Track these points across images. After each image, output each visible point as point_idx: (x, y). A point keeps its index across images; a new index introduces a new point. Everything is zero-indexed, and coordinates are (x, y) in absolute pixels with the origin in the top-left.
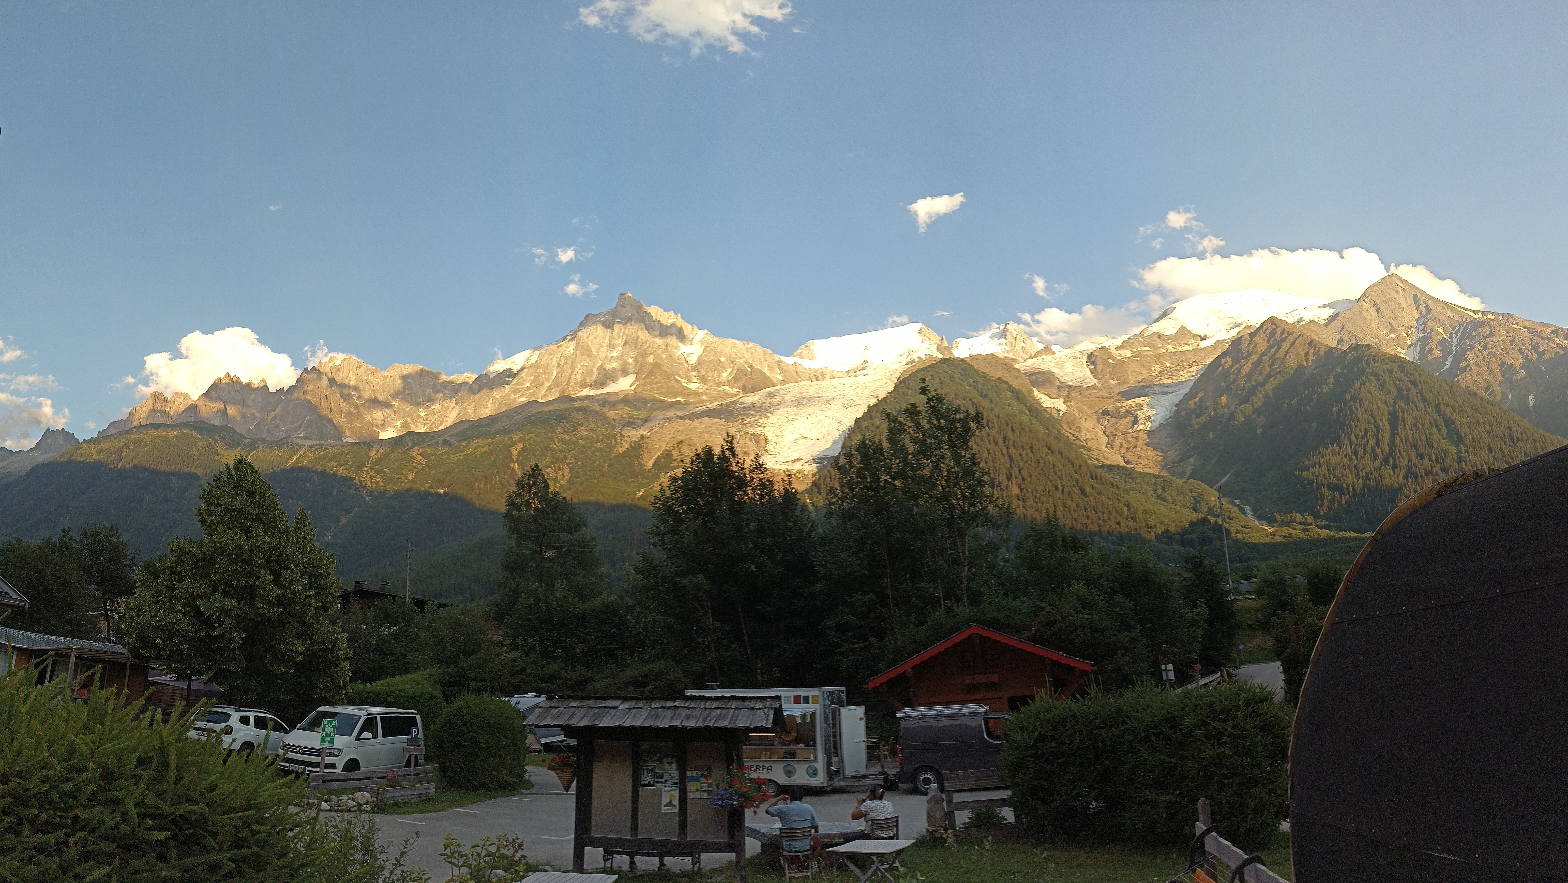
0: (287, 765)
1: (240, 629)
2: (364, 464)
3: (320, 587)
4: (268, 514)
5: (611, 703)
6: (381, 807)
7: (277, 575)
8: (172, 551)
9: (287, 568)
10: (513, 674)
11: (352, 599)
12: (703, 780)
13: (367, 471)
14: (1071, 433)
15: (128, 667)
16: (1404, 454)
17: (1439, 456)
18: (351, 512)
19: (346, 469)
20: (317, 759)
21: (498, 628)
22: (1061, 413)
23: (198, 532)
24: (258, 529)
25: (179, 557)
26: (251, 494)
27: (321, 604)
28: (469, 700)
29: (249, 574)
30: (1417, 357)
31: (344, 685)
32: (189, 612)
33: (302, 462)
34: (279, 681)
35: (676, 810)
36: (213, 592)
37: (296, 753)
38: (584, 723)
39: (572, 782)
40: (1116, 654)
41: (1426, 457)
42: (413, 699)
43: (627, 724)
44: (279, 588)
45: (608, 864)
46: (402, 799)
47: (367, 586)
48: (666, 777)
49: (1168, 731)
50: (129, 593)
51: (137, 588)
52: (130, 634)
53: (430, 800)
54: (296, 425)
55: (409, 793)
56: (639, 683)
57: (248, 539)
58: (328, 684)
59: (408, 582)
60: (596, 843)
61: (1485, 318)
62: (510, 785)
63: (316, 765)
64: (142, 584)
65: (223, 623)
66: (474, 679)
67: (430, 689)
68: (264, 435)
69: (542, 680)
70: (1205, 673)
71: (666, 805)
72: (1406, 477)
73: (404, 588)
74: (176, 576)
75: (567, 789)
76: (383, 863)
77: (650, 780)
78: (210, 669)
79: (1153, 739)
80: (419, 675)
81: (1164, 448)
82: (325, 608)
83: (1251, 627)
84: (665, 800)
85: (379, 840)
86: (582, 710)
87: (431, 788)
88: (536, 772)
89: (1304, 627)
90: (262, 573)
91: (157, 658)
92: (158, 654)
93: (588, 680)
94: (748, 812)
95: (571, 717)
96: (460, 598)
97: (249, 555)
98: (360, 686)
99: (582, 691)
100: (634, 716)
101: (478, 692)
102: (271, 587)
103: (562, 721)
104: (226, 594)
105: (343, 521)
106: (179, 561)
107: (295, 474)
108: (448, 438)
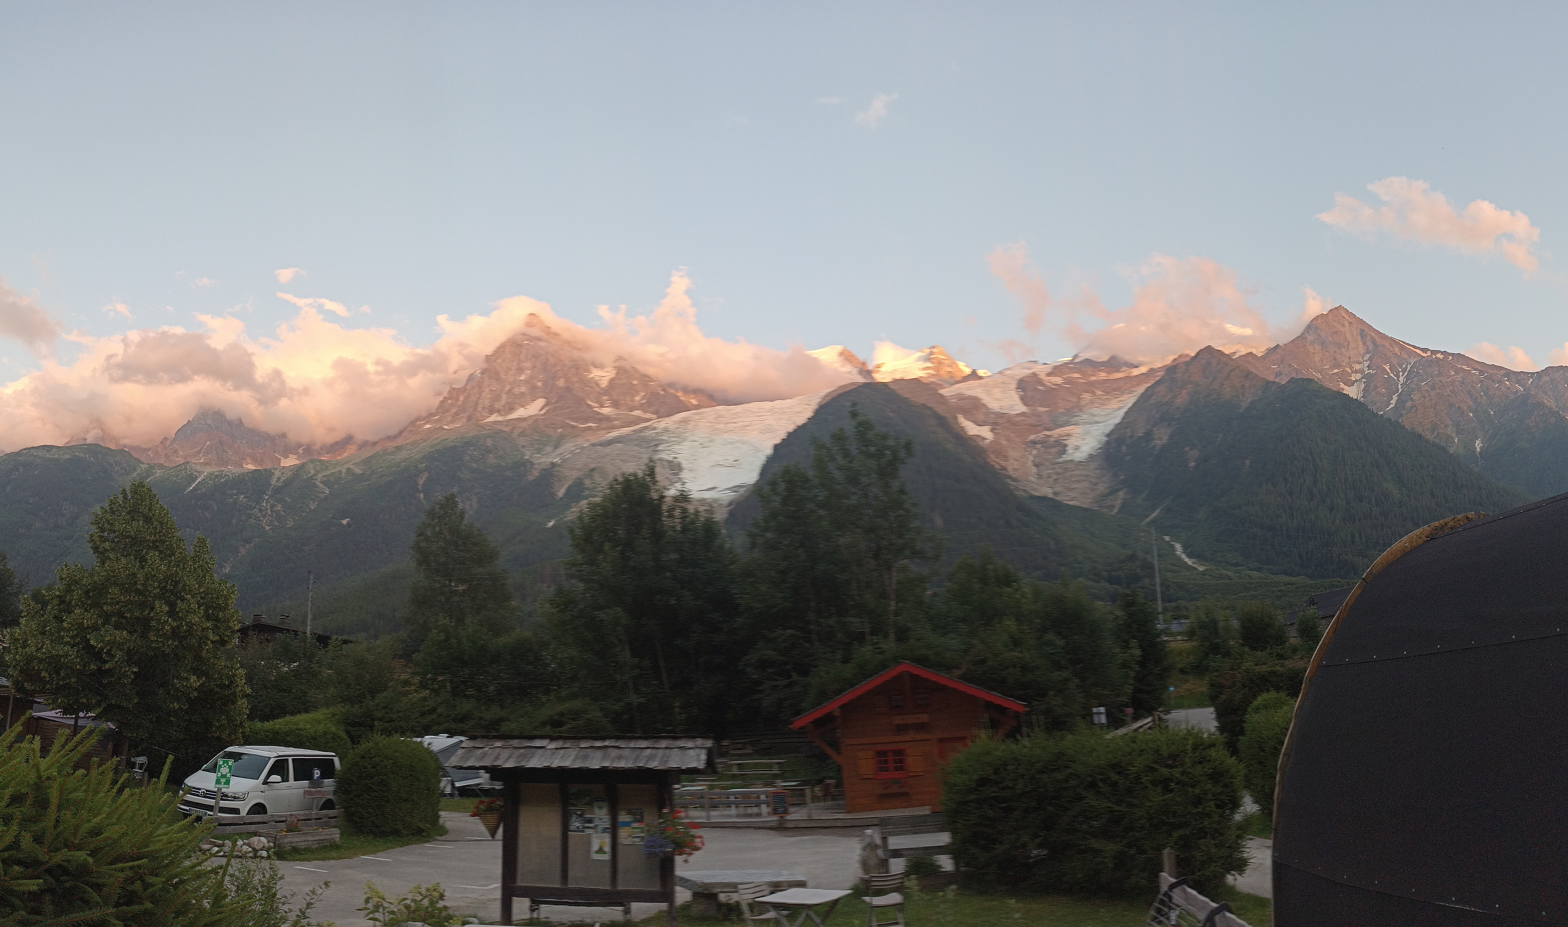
0: (188, 808)
1: (132, 663)
2: (265, 493)
3: (217, 619)
4: (164, 542)
5: (538, 743)
6: (281, 853)
7: (172, 605)
8: (62, 579)
9: (183, 599)
10: (423, 714)
11: (250, 633)
12: (636, 825)
13: (267, 500)
14: (996, 462)
15: (11, 701)
16: (1342, 495)
17: (1379, 499)
18: (251, 542)
19: (245, 498)
20: (211, 802)
21: (405, 666)
22: (987, 441)
23: (90, 559)
24: (152, 556)
25: (69, 585)
26: (148, 520)
27: (217, 638)
28: (376, 742)
29: (142, 605)
30: (1360, 395)
31: (241, 723)
32: (78, 644)
33: (201, 489)
34: (172, 718)
35: (606, 857)
36: (104, 624)
37: (198, 796)
38: (509, 765)
39: (497, 827)
40: (1047, 695)
41: (1366, 500)
42: (314, 738)
43: (554, 765)
44: (175, 620)
45: (535, 915)
46: (302, 845)
47: (266, 620)
48: (597, 822)
49: (1115, 777)
50: (15, 622)
51: (22, 617)
52: (14, 667)
53: (334, 847)
54: (195, 450)
55: (310, 838)
56: (556, 723)
57: (143, 568)
58: (225, 722)
59: (310, 617)
60: (524, 892)
61: (1434, 357)
62: (423, 831)
63: (210, 808)
64: (28, 614)
65: (113, 656)
66: (381, 720)
67: (334, 729)
68: (162, 461)
69: (454, 720)
70: (1136, 718)
71: (597, 852)
72: (1343, 520)
73: (304, 622)
74: (65, 605)
75: (493, 834)
76: (284, 914)
77: (579, 825)
78: (98, 704)
79: (1101, 784)
80: (320, 714)
81: (1093, 480)
82: (223, 643)
83: (1182, 671)
84: (595, 847)
85: (282, 889)
86: (506, 750)
87: (335, 834)
88: (448, 818)
89: (1239, 673)
90: (157, 604)
91: (42, 692)
92: (44, 688)
93: (502, 720)
94: (679, 859)
95: (497, 758)
96: (364, 634)
97: (143, 585)
98: (258, 725)
99: (497, 731)
100: (563, 757)
101: (388, 732)
102: (166, 619)
103: (487, 763)
104: (117, 627)
105: (243, 551)
106: (69, 590)
107: (193, 502)
108: (352, 467)
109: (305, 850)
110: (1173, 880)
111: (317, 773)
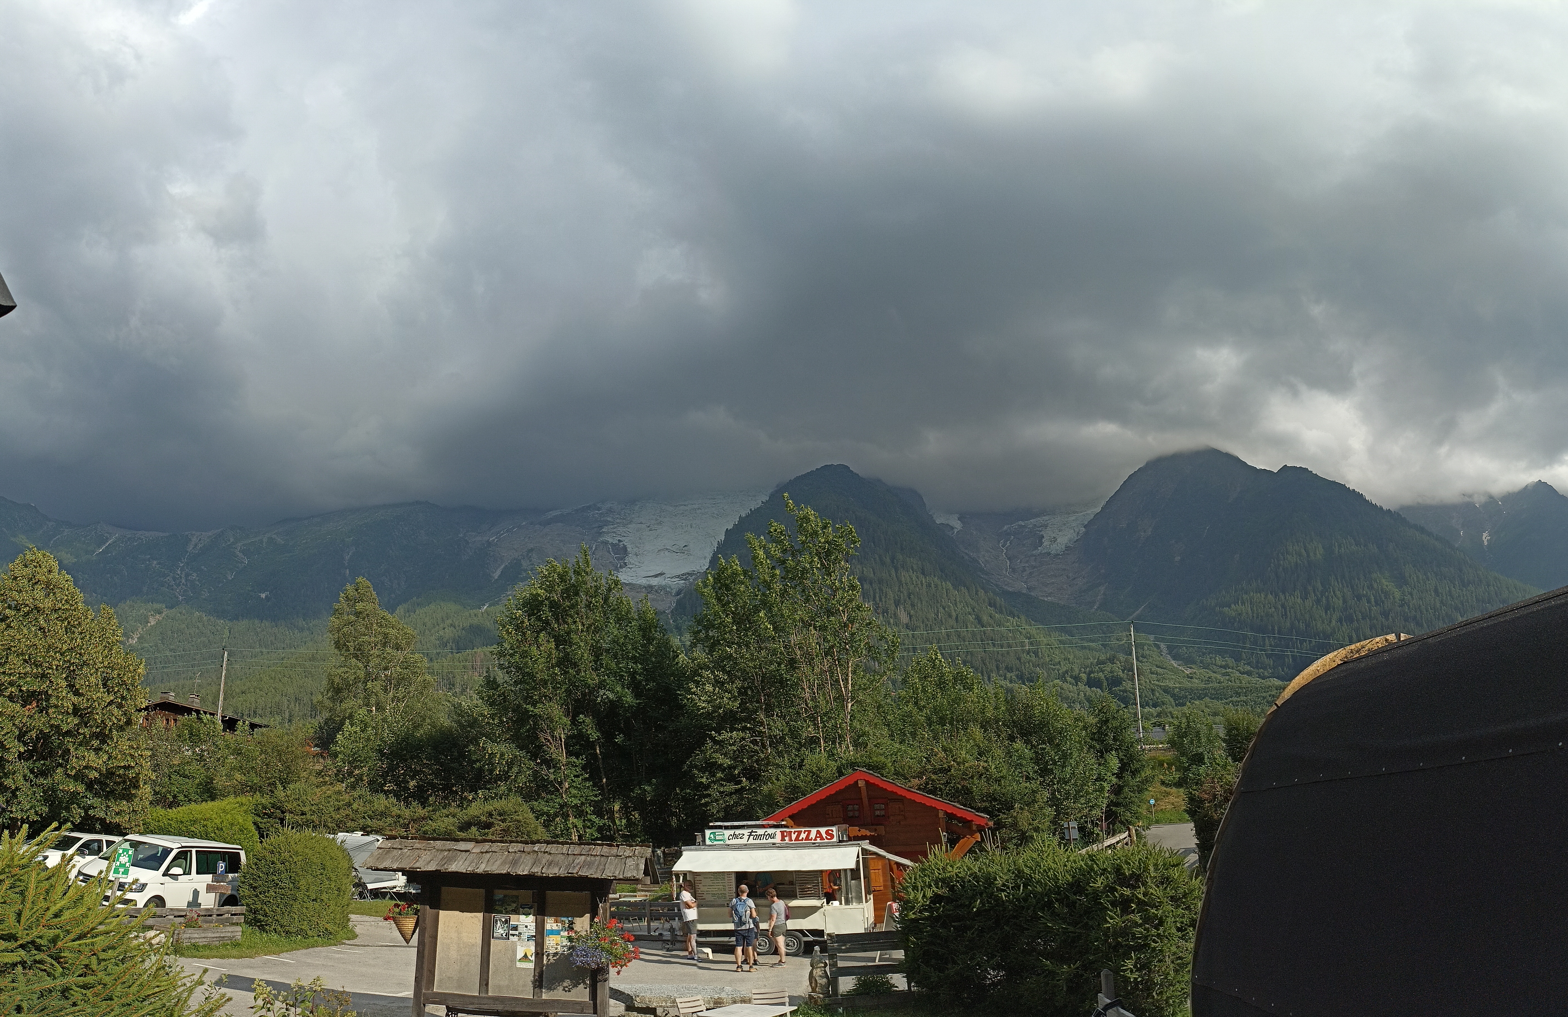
2: (179, 560)
4: (68, 610)
5: (462, 846)
6: (178, 950)
10: (337, 808)
11: (157, 710)
12: (563, 932)
13: (182, 568)
14: (966, 553)
16: (1338, 593)
17: (1378, 598)
19: (159, 564)
22: (956, 531)
28: (286, 835)
31: (143, 810)
33: (111, 552)
35: (531, 966)
38: (432, 867)
39: (413, 933)
40: (1012, 807)
41: (1364, 600)
42: (220, 830)
43: (480, 870)
46: (201, 941)
47: (173, 697)
48: (522, 929)
49: (1072, 896)
53: (236, 945)
55: (210, 934)
56: (483, 824)
58: (126, 808)
59: (220, 697)
60: (440, 1001)
62: (330, 933)
66: (292, 811)
67: (241, 819)
69: (370, 817)
70: (1112, 833)
71: (521, 960)
72: (1340, 620)
73: (216, 703)
75: (408, 939)
77: (503, 932)
79: (1057, 905)
80: (227, 803)
81: (1070, 575)
82: (128, 721)
83: (1164, 783)
84: (520, 955)
86: (429, 852)
87: (237, 931)
88: (359, 921)
89: (1221, 786)
94: (613, 971)
95: (417, 859)
96: (277, 717)
98: (160, 811)
100: (489, 860)
101: (299, 826)
105: (153, 622)
107: (102, 565)
108: (273, 536)
109: (205, 946)
110: (1109, 1001)
111: (221, 866)
